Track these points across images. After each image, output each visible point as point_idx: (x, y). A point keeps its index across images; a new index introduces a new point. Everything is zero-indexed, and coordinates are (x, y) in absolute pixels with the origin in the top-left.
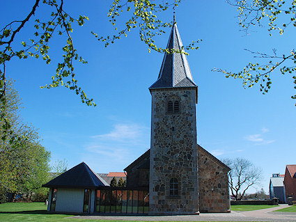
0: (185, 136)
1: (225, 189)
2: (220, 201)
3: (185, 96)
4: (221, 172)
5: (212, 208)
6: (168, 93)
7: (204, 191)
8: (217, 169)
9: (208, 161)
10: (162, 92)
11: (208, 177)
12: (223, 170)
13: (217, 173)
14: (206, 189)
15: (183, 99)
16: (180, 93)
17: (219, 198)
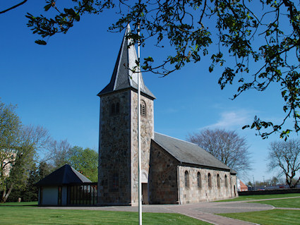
0: (123, 135)
1: (174, 181)
2: (170, 193)
3: (124, 97)
4: (171, 164)
5: (163, 200)
6: (111, 96)
7: (157, 183)
8: (168, 162)
9: (160, 154)
10: (107, 97)
11: (161, 169)
12: (173, 163)
13: (168, 166)
14: (159, 182)
15: (122, 100)
16: (120, 95)
17: (169, 190)
